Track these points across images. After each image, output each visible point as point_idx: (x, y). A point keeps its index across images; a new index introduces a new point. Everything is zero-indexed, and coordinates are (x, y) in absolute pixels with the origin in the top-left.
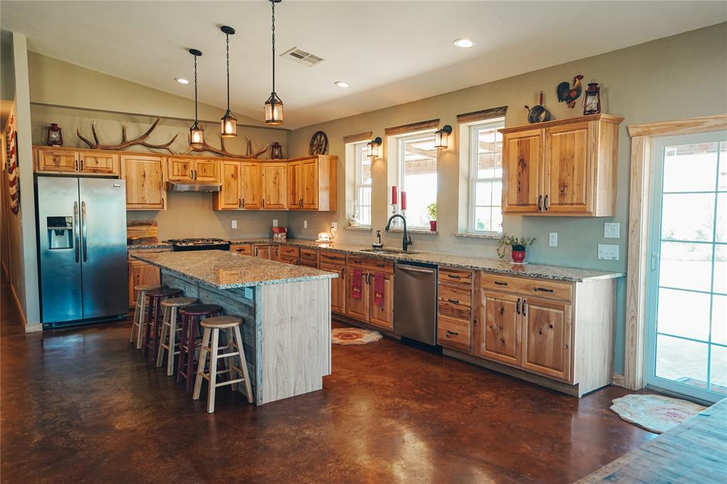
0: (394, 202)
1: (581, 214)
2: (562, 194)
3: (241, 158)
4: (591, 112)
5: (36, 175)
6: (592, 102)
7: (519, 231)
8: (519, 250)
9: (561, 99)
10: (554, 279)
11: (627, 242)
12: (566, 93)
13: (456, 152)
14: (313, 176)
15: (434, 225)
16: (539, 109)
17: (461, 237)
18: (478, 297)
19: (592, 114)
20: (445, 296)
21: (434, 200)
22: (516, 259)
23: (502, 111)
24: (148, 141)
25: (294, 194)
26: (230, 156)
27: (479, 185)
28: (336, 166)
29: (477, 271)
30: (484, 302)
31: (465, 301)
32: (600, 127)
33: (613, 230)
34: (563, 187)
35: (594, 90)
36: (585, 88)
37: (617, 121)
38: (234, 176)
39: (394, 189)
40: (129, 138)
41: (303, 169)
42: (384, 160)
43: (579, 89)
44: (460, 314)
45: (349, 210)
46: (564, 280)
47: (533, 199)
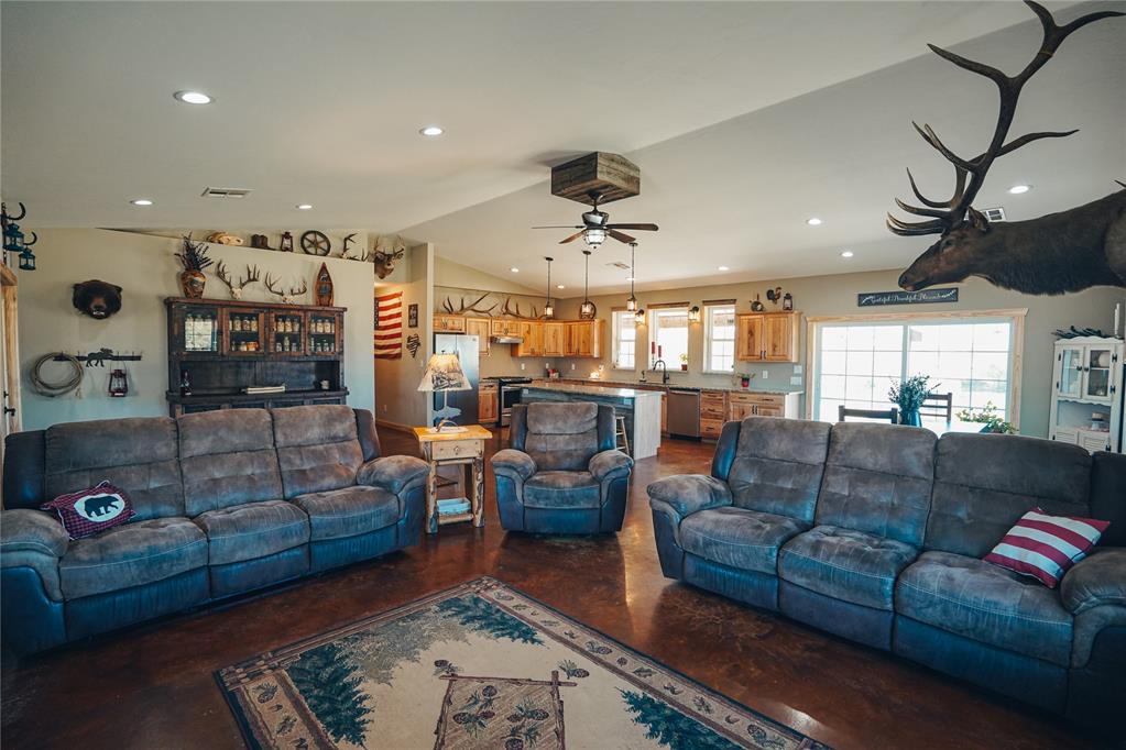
0: (653, 352)
1: (785, 361)
2: (774, 350)
3: (531, 319)
4: (788, 309)
5: (435, 333)
6: (788, 303)
7: (745, 369)
8: (745, 381)
9: (769, 299)
10: (774, 394)
11: (805, 375)
12: (771, 296)
13: (702, 323)
14: (589, 333)
15: (685, 367)
16: (758, 303)
17: (706, 374)
18: (727, 405)
19: (789, 309)
20: (705, 407)
21: (685, 352)
22: (744, 386)
23: (734, 301)
24: (476, 308)
25: (570, 345)
26: (523, 318)
27: (714, 343)
28: (605, 327)
29: (727, 392)
30: (732, 408)
31: (719, 409)
32: (793, 316)
33: (798, 369)
34: (774, 347)
35: (788, 297)
36: (783, 295)
37: (800, 314)
38: (528, 332)
39: (653, 343)
40: (465, 306)
41: (579, 329)
42: (647, 325)
43: (779, 295)
44: (716, 417)
45: (614, 357)
46: (779, 394)
47: (757, 352)
